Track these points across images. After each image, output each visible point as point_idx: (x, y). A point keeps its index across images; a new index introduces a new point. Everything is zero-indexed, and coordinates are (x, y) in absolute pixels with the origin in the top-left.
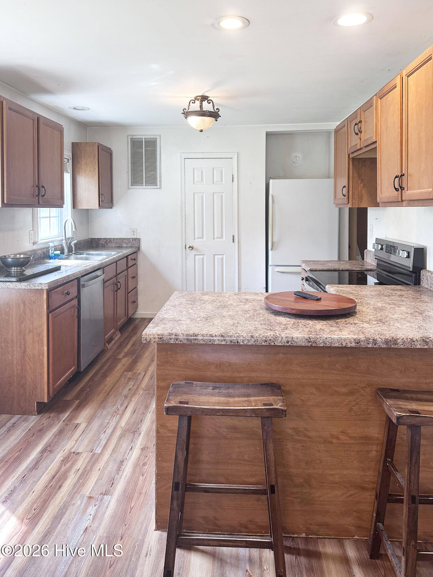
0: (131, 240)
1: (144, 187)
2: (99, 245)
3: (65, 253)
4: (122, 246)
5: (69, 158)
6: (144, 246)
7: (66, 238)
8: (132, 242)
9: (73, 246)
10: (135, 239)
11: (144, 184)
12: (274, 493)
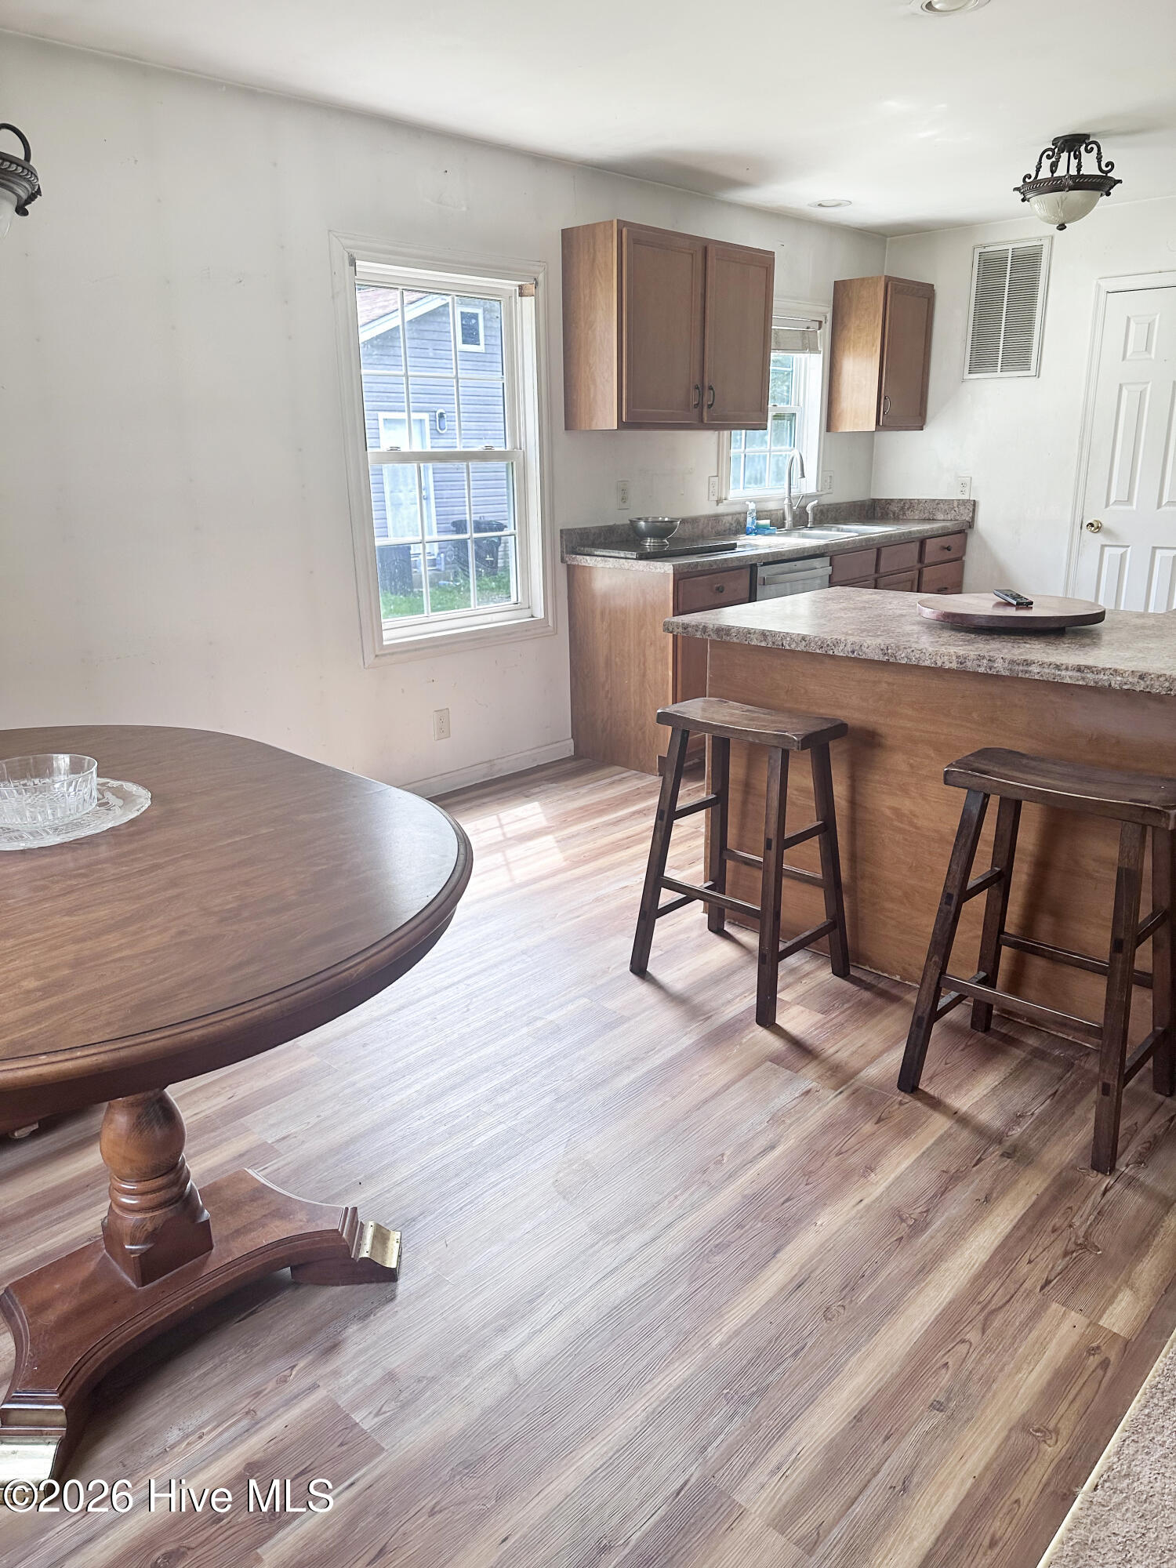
0: (956, 504)
1: (999, 374)
2: (887, 514)
3: (787, 525)
4: (935, 517)
5: (823, 319)
6: (982, 521)
7: (790, 496)
8: (956, 509)
9: (809, 512)
10: (964, 502)
11: (999, 367)
12: (770, 849)
